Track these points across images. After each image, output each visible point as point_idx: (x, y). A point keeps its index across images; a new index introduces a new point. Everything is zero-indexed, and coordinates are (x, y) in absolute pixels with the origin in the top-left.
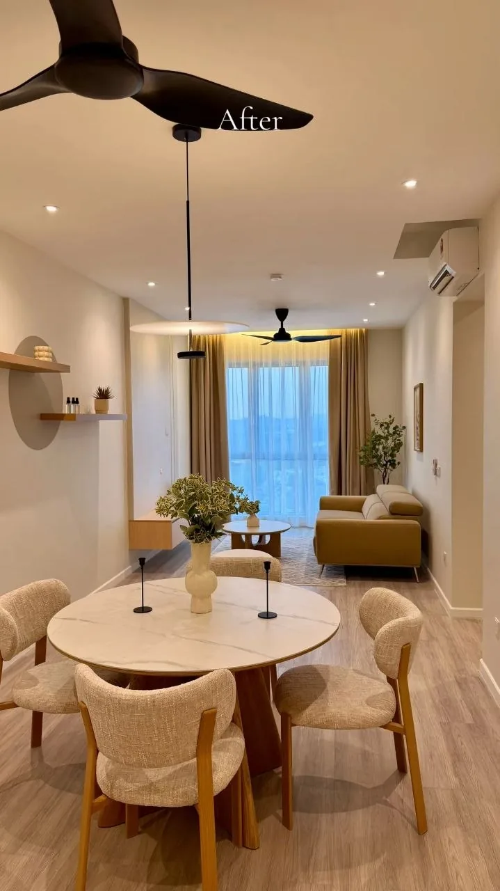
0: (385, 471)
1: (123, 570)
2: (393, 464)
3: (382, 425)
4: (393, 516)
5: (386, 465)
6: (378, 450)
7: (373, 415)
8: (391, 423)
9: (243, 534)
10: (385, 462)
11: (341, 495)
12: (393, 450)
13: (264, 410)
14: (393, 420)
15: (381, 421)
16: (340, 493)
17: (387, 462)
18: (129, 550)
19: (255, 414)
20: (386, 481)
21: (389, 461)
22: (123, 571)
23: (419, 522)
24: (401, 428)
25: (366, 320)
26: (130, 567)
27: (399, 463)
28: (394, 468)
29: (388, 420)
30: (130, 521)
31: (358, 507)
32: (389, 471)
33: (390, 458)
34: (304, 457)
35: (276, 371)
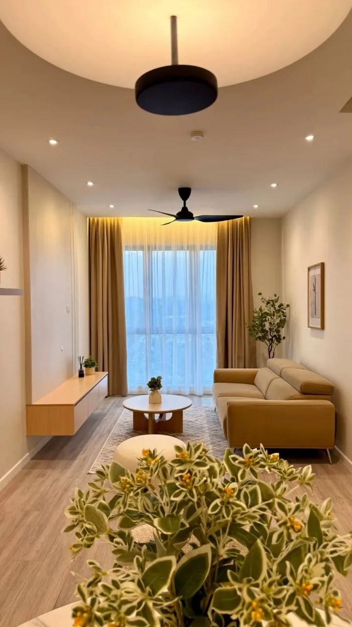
0: (271, 344)
1: (20, 459)
2: (279, 339)
3: (268, 303)
4: (304, 396)
5: (271, 339)
6: (265, 326)
7: (260, 294)
8: (276, 302)
9: (146, 412)
10: (270, 337)
11: (228, 368)
12: (279, 327)
13: (157, 293)
14: (278, 299)
15: (267, 299)
16: (226, 366)
17: (272, 337)
18: (27, 436)
19: (149, 294)
20: (271, 355)
21: (275, 336)
22: (20, 461)
23: (332, 402)
24: (285, 306)
25: (256, 206)
26: (28, 454)
27: (284, 338)
28: (279, 342)
29: (274, 298)
30: (27, 405)
31: (250, 380)
32: (274, 345)
33: (275, 333)
34: (193, 332)
35: (169, 254)
